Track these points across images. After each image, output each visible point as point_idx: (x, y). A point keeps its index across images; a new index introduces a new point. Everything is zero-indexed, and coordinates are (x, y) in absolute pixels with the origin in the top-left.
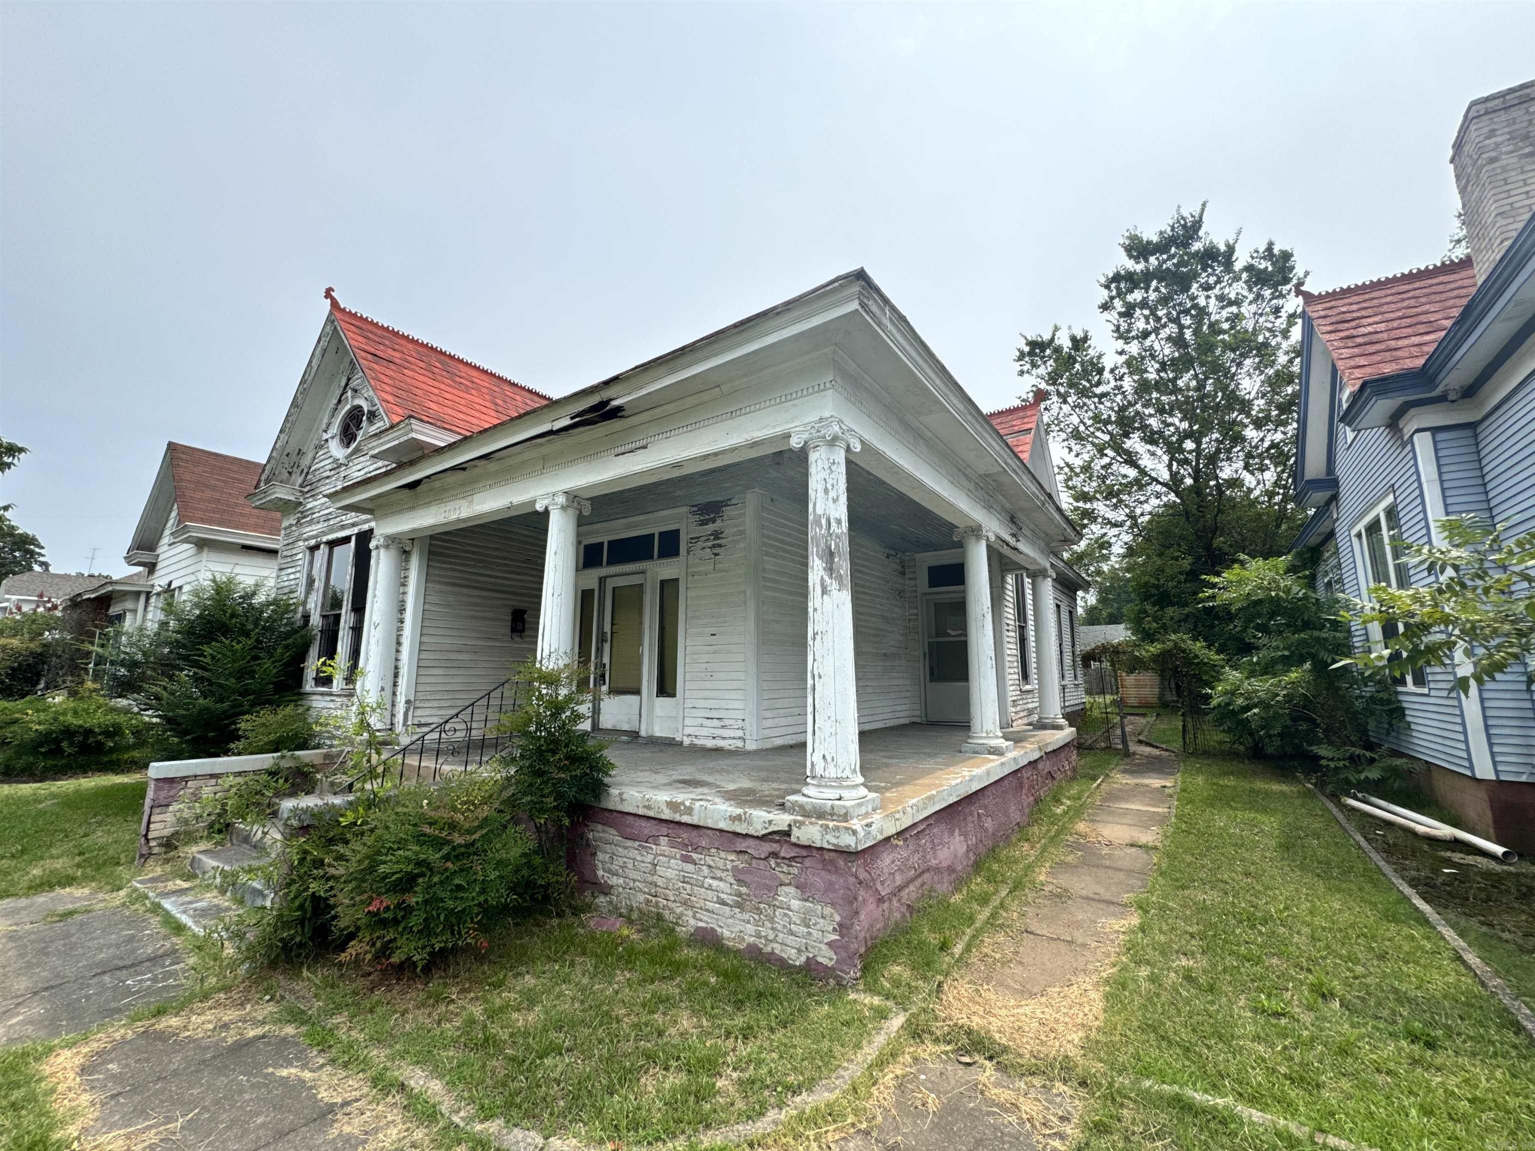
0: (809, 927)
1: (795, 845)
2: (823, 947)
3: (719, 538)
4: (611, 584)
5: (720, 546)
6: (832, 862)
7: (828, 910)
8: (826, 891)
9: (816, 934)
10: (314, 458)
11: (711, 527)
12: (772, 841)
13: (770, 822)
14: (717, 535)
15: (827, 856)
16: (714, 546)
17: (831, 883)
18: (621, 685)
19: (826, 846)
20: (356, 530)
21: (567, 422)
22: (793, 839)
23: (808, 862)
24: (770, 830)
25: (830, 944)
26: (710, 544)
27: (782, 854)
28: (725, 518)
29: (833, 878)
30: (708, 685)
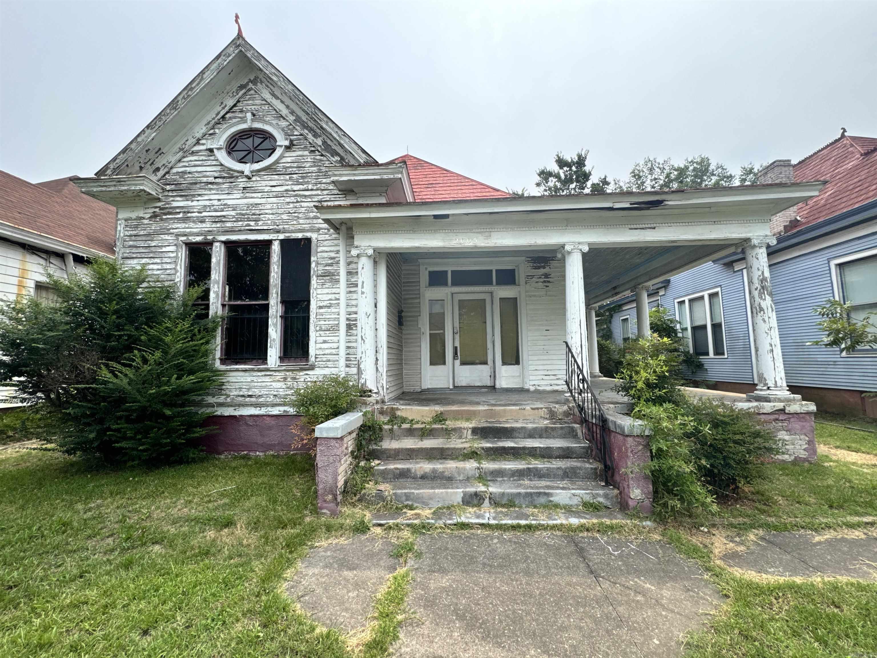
0: (794, 445)
1: (788, 414)
2: (802, 451)
3: (548, 278)
4: (457, 298)
5: (549, 282)
6: (803, 418)
7: (802, 437)
8: (801, 430)
9: (798, 447)
10: (180, 161)
11: (542, 271)
12: (776, 414)
13: (774, 406)
14: (546, 276)
15: (801, 416)
16: (545, 282)
17: (804, 426)
18: (469, 359)
19: (802, 412)
20: (282, 236)
21: (628, 205)
22: (787, 411)
23: (792, 420)
24: (775, 409)
25: (804, 450)
26: (542, 280)
27: (780, 418)
28: (551, 267)
29: (804, 424)
30: (545, 357)
